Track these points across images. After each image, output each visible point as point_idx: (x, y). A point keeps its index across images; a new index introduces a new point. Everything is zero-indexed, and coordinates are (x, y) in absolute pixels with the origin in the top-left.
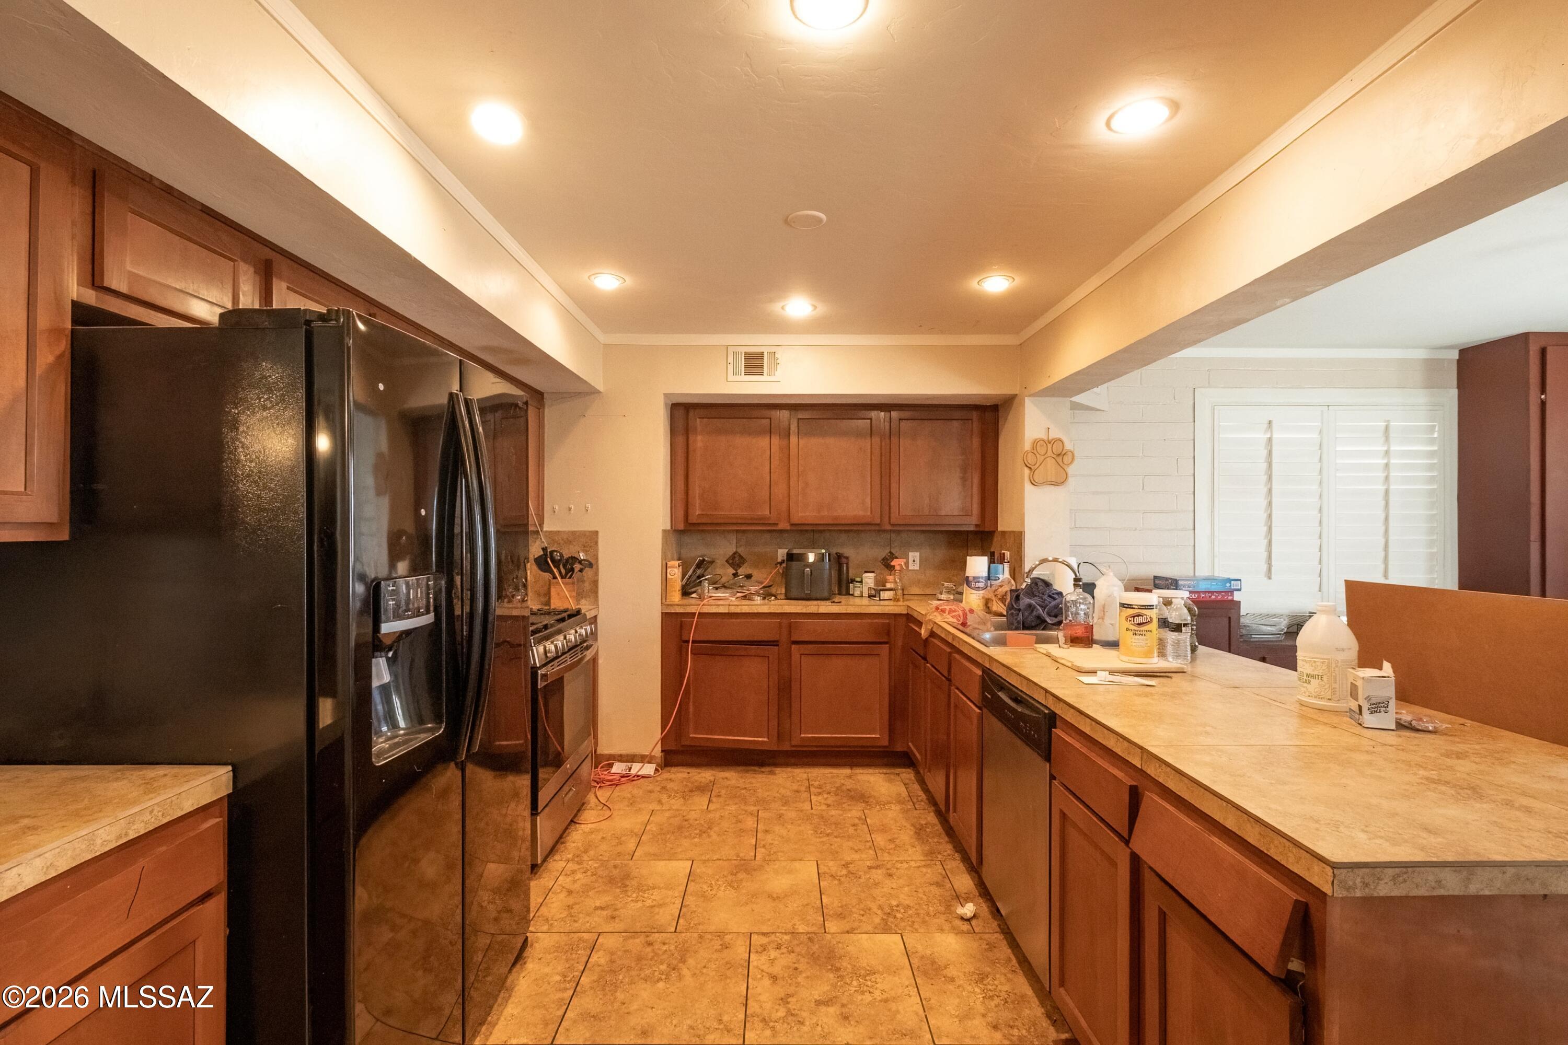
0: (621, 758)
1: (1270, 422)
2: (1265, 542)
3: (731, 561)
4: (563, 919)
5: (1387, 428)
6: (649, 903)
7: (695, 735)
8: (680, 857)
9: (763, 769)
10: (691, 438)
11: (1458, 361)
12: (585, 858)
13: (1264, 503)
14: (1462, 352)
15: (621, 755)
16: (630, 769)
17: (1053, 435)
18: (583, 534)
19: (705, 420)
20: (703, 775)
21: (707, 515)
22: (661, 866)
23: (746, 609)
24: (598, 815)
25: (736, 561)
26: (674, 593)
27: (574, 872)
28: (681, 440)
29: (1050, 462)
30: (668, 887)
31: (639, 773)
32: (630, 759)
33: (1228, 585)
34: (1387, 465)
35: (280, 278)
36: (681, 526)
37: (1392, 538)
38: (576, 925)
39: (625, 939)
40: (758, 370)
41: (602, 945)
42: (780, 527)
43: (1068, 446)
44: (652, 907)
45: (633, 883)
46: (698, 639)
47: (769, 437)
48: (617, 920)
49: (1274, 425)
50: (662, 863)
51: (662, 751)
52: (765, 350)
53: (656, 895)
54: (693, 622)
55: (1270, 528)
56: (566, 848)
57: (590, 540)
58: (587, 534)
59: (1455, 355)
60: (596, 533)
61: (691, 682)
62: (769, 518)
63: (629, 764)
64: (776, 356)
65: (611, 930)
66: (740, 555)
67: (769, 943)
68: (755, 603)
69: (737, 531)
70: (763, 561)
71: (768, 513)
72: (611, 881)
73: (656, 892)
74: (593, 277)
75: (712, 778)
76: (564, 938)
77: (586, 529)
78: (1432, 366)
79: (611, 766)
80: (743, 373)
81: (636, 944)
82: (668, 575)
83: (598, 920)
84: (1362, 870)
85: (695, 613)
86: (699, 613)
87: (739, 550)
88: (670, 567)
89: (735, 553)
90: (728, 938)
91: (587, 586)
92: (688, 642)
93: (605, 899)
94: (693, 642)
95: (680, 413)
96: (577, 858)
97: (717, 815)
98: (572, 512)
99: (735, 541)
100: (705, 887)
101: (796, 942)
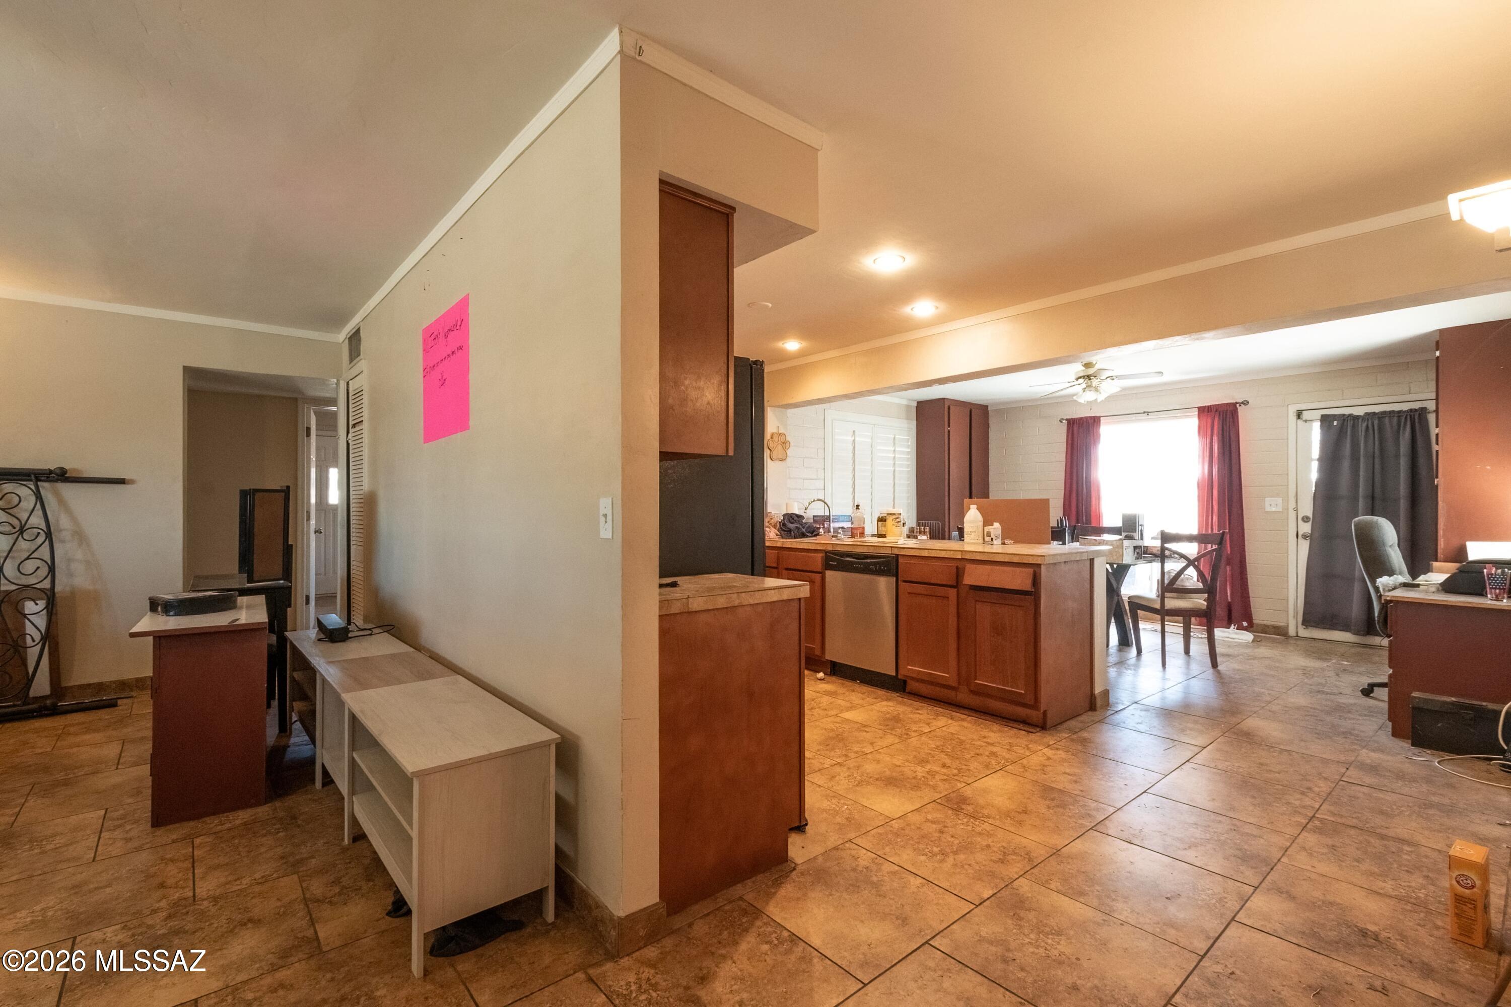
1: (854, 431)
2: (852, 496)
5: (894, 438)
11: (917, 407)
13: (851, 476)
14: (918, 403)
17: (781, 431)
29: (780, 447)
34: (894, 457)
37: (896, 495)
43: (788, 438)
49: (857, 433)
55: (854, 489)
59: (915, 404)
78: (908, 407)
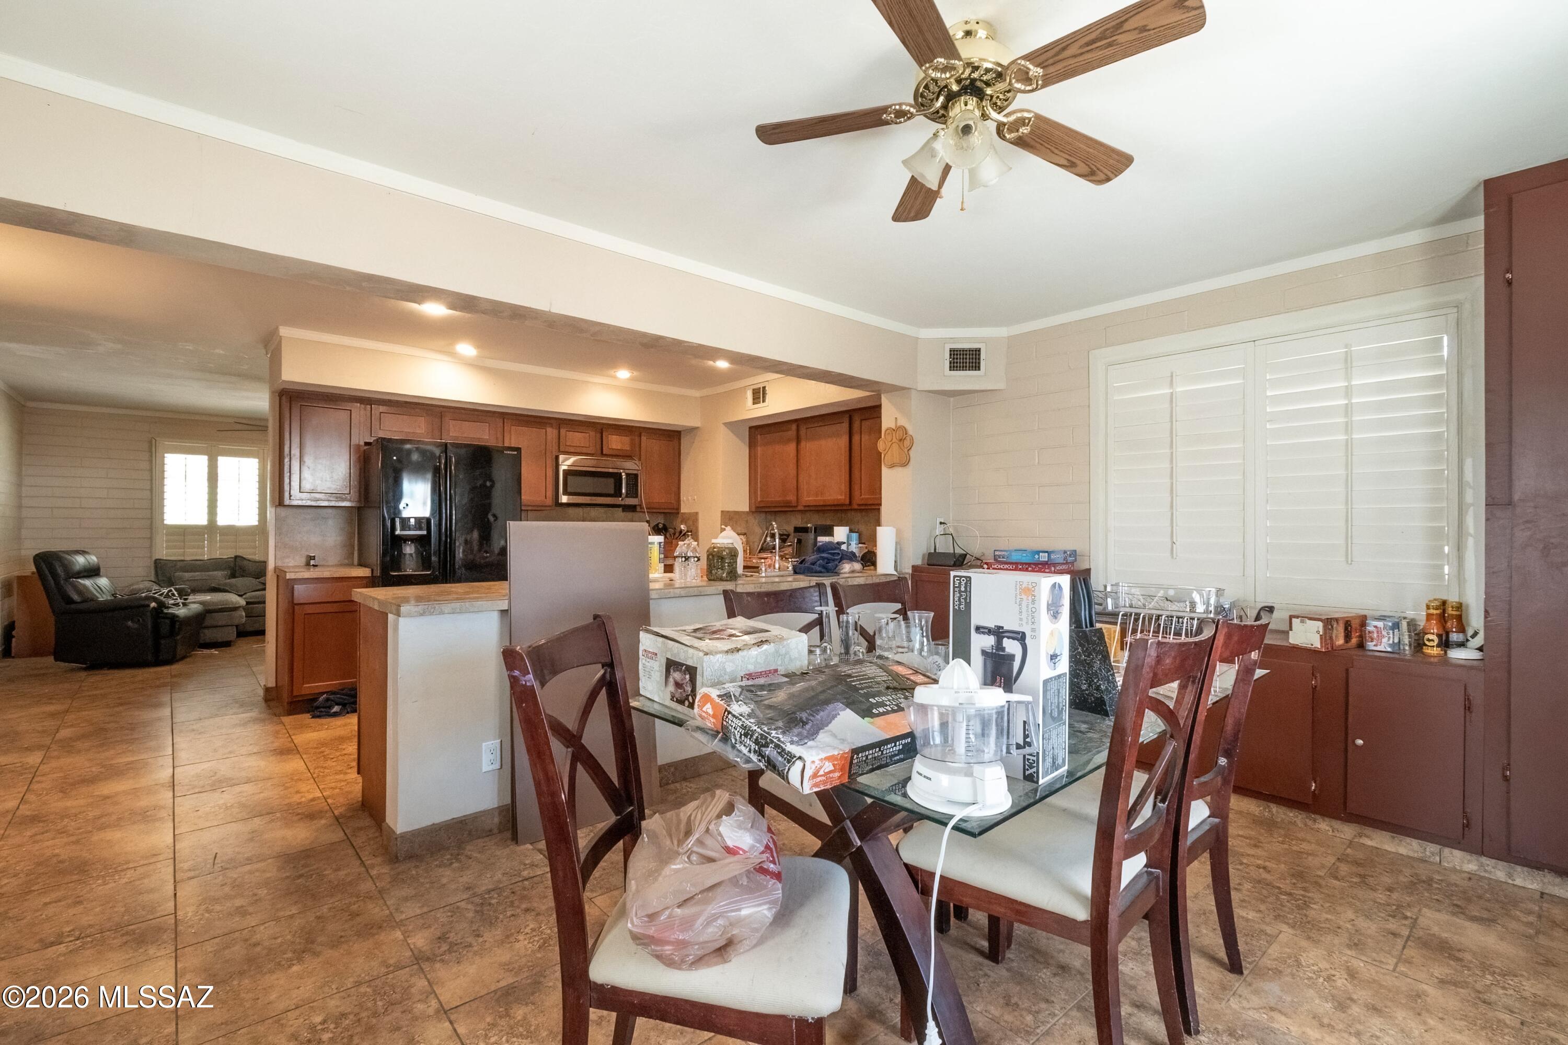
1: (1172, 375)
17: (900, 423)
19: (762, 436)
21: (763, 502)
33: (1037, 556)
36: (756, 510)
40: (760, 399)
42: (799, 508)
47: (787, 446)
52: (760, 387)
57: (695, 518)
58: (694, 514)
60: (697, 513)
62: (792, 502)
64: (766, 389)
71: (792, 499)
77: (694, 511)
80: (753, 403)
98: (689, 501)
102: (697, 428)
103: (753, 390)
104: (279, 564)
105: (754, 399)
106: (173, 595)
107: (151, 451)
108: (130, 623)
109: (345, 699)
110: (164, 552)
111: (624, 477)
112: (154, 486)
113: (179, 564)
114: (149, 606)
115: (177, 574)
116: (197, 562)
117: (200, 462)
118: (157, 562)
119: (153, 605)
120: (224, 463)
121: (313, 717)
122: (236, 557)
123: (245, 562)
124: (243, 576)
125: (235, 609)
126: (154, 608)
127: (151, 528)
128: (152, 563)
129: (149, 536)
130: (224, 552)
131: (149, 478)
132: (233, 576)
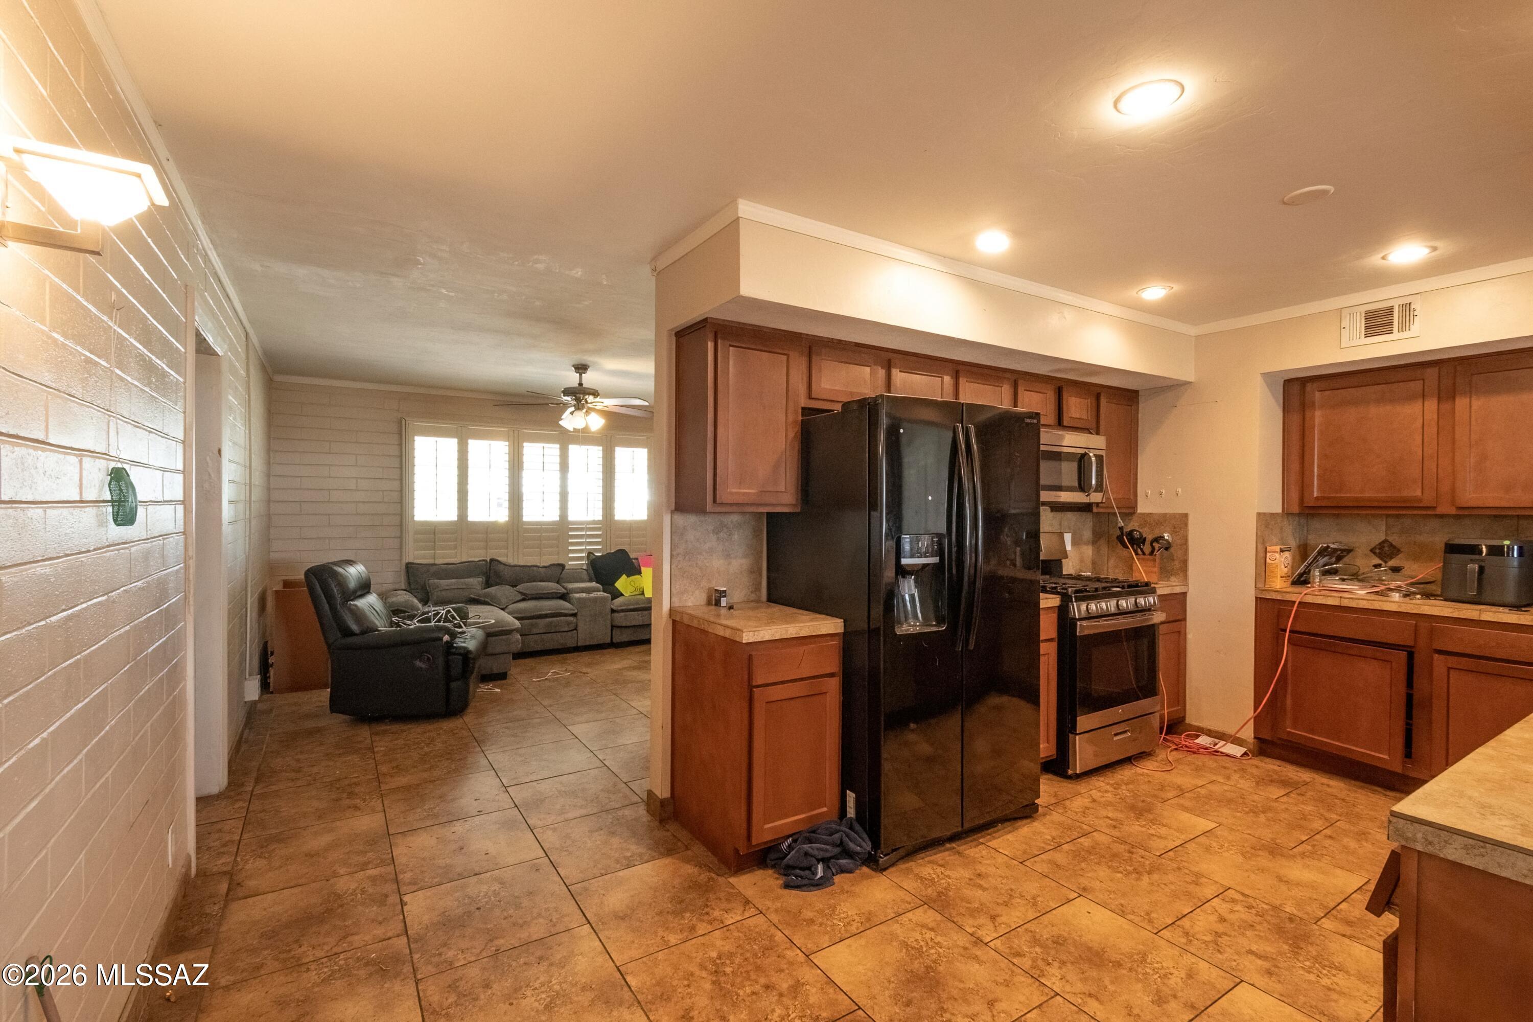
0: (1210, 733)
3: (1377, 551)
4: (1076, 813)
6: (1152, 831)
7: (1291, 729)
8: (1210, 818)
9: (1388, 793)
10: (1308, 414)
12: (1124, 787)
15: (1210, 730)
16: (1216, 744)
18: (1174, 516)
19: (1327, 393)
20: (1300, 774)
21: (1329, 498)
22: (1185, 816)
23: (1377, 605)
24: (1158, 767)
25: (1385, 551)
26: (1274, 579)
27: (1106, 791)
28: (1296, 418)
30: (1178, 830)
31: (1220, 750)
32: (1221, 736)
35: (895, 367)
36: (1296, 509)
38: (1084, 819)
39: (1114, 842)
40: (1387, 328)
41: (1093, 836)
42: (1440, 510)
44: (1153, 835)
45: (1150, 815)
46: (1298, 629)
47: (1421, 404)
48: (1117, 830)
50: (1188, 815)
51: (1255, 738)
52: (1396, 304)
53: (1163, 831)
54: (1292, 610)
56: (1113, 777)
57: (1180, 522)
58: (1178, 516)
60: (1186, 516)
61: (1290, 672)
62: (1420, 501)
63: (1217, 741)
64: (1413, 306)
65: (1108, 832)
66: (1391, 545)
67: (1242, 901)
68: (1392, 599)
69: (1388, 516)
70: (1421, 553)
71: (1420, 495)
72: (1133, 808)
73: (1164, 828)
74: (1140, 293)
75: (1308, 780)
76: (1070, 821)
77: (1176, 512)
79: (1197, 736)
80: (1363, 336)
81: (1121, 848)
82: (1268, 559)
83: (1102, 824)
84: (1424, 827)
85: (1294, 602)
86: (1300, 603)
87: (1390, 539)
88: (1269, 552)
89: (1383, 542)
90: (1203, 880)
91: (1177, 564)
92: (1285, 631)
93: (1120, 816)
94: (1291, 631)
95: (1296, 388)
96: (1117, 786)
97: (1283, 807)
98: (1163, 496)
99: (1384, 528)
100: (1214, 844)
101: (1271, 913)
102: (1190, 383)
103: (1366, 313)
104: (677, 604)
105: (1367, 328)
106: (453, 616)
107: (400, 434)
108: (418, 663)
109: (826, 851)
110: (416, 554)
111: (1093, 459)
112: (404, 473)
113: (433, 569)
114: (441, 639)
115: (431, 581)
116: (450, 566)
117: (449, 445)
118: (409, 567)
119: (446, 638)
120: (475, 446)
121: (787, 886)
122: (492, 560)
123: (502, 567)
124: (497, 584)
125: (509, 632)
126: (447, 642)
127: (401, 525)
128: (404, 567)
129: (398, 535)
130: (478, 555)
131: (399, 466)
132: (488, 584)
